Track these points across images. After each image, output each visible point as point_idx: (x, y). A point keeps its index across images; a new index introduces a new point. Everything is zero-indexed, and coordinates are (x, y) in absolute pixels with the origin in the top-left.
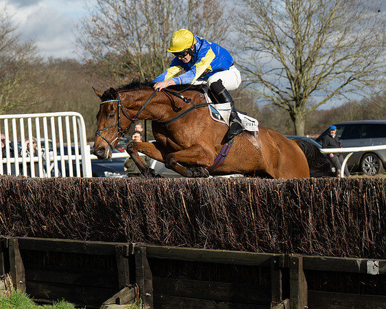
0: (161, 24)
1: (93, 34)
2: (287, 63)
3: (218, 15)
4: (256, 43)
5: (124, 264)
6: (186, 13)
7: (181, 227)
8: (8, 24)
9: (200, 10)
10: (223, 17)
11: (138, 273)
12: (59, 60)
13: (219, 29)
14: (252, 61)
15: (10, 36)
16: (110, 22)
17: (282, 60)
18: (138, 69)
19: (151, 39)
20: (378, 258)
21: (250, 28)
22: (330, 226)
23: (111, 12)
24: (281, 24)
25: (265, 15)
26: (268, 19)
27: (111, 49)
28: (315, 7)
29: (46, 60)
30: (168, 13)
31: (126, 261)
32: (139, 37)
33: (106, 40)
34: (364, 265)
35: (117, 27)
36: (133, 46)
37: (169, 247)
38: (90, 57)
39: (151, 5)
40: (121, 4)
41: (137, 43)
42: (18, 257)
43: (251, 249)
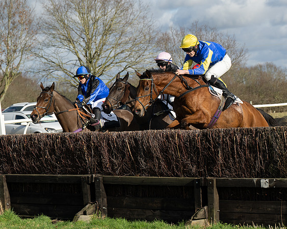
5: (87, 189)
11: (97, 194)
22: (234, 159)
34: (259, 182)
37: (119, 177)
43: (177, 176)
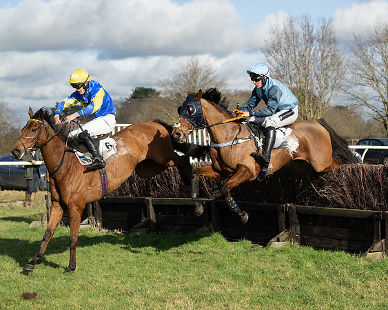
0: (304, 69)
2: (382, 93)
3: (340, 64)
4: (363, 81)
5: (282, 217)
6: (320, 62)
8: (210, 69)
9: (328, 60)
10: (343, 65)
12: (241, 91)
13: (340, 72)
14: (360, 92)
15: (211, 76)
16: (272, 68)
17: (379, 91)
19: (298, 78)
21: (359, 72)
23: (274, 62)
24: (378, 69)
25: (369, 64)
26: (371, 66)
29: (233, 91)
30: (309, 62)
31: (283, 215)
32: (290, 77)
35: (277, 71)
36: (287, 82)
39: (298, 58)
40: (280, 57)
41: (289, 81)
43: (361, 208)
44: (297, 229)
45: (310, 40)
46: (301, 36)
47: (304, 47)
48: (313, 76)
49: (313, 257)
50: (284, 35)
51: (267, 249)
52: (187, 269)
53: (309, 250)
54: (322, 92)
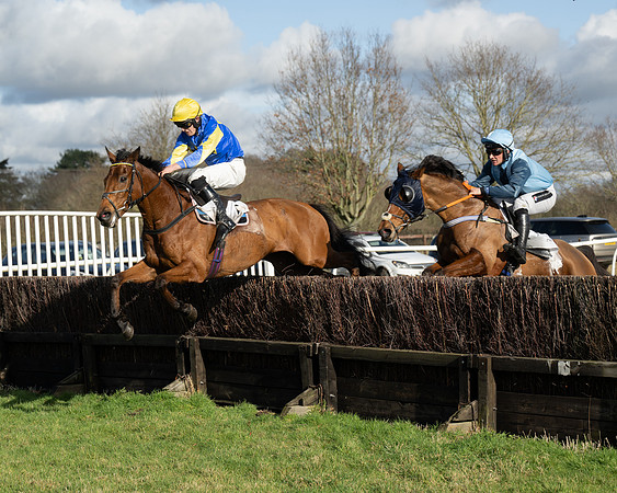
0: (345, 119)
1: (276, 130)
2: (474, 158)
3: (404, 110)
4: (443, 138)
5: (308, 364)
6: (370, 107)
7: (366, 327)
9: (385, 105)
10: (409, 112)
11: (321, 374)
13: (405, 124)
16: (292, 117)
17: (469, 155)
18: (321, 166)
19: (334, 134)
20: (570, 358)
21: (436, 123)
22: (520, 326)
23: (294, 107)
24: (468, 119)
25: (452, 110)
26: (455, 114)
27: (294, 144)
28: (503, 101)
30: (352, 108)
31: (309, 361)
32: (322, 133)
33: (289, 136)
34: (555, 365)
35: (300, 122)
36: (316, 141)
37: (354, 347)
38: (272, 153)
39: (335, 100)
40: (305, 99)
41: (320, 139)
42: (199, 357)
43: (437, 350)
44: (331, 384)
45: (355, 71)
46: (340, 63)
47: (345, 83)
48: (359, 131)
49: (358, 430)
50: (312, 63)
51: (282, 418)
52: (150, 452)
53: (353, 420)
54: (375, 157)
